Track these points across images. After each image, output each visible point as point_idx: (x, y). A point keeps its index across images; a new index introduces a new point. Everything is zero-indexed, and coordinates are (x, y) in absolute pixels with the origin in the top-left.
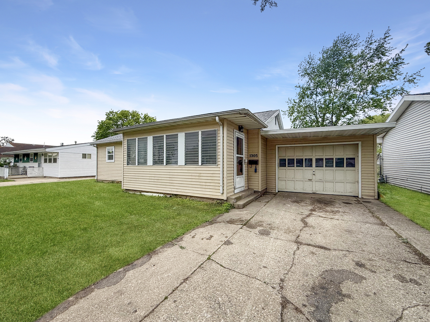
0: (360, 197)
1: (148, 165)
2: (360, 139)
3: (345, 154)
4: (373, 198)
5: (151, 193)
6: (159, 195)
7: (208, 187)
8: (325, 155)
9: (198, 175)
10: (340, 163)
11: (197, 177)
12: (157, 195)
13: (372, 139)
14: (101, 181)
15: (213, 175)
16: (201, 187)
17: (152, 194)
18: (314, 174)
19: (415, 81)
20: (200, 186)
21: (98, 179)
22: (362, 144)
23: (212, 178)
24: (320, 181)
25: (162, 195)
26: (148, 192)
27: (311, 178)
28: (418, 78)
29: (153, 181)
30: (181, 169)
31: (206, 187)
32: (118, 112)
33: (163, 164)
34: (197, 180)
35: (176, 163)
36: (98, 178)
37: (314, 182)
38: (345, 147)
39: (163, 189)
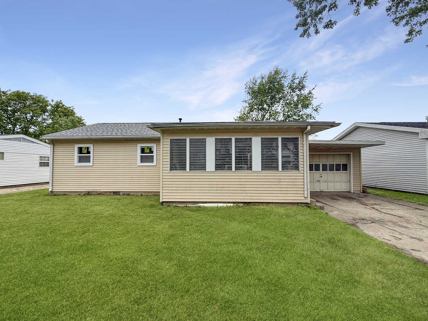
0: (352, 192)
1: (207, 170)
2: (352, 151)
3: (341, 161)
4: (360, 192)
5: (212, 203)
6: (227, 205)
7: (289, 192)
8: (329, 162)
9: (277, 180)
10: (338, 168)
11: (277, 183)
12: (225, 205)
13: (358, 151)
14: (63, 193)
15: (295, 180)
16: (282, 192)
17: (217, 204)
18: (321, 176)
19: (318, 111)
20: (280, 192)
21: (53, 191)
22: (353, 154)
23: (294, 183)
24: (326, 181)
25: (232, 205)
26: (206, 202)
27: (319, 180)
28: (319, 109)
29: (215, 189)
30: (256, 174)
31: (288, 192)
32: (9, 93)
33: (231, 169)
34: (277, 186)
35: (250, 168)
36: (53, 189)
37: (321, 183)
38: (341, 155)
39: (231, 197)
